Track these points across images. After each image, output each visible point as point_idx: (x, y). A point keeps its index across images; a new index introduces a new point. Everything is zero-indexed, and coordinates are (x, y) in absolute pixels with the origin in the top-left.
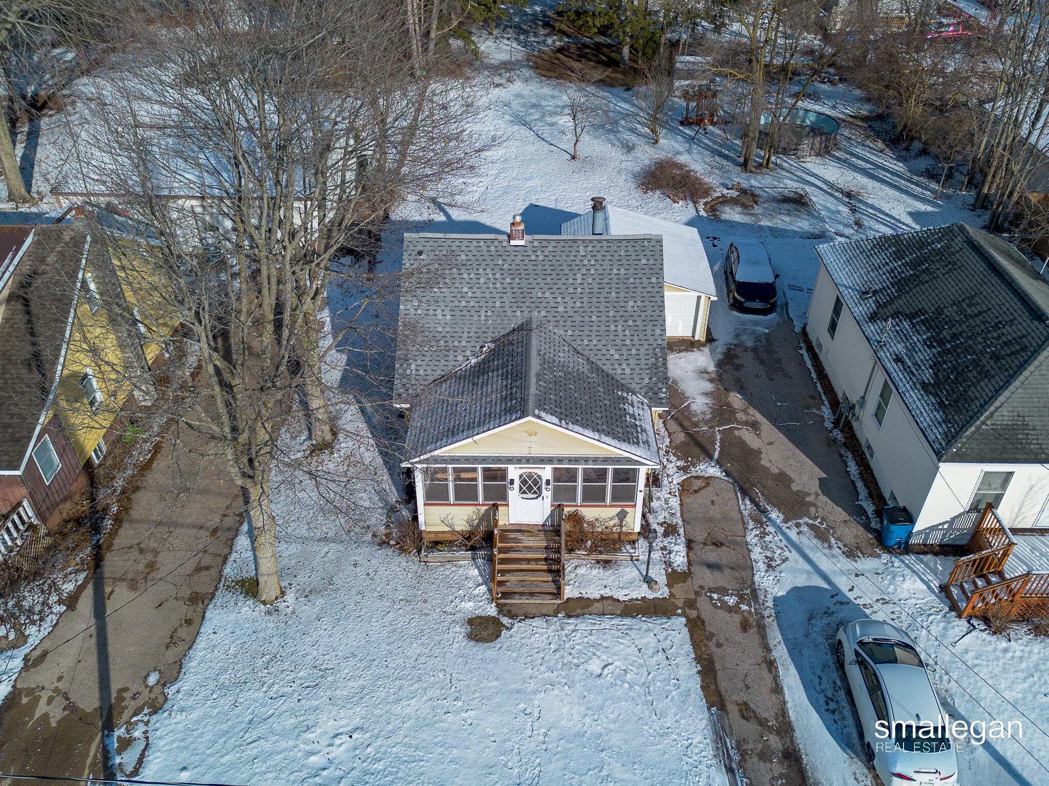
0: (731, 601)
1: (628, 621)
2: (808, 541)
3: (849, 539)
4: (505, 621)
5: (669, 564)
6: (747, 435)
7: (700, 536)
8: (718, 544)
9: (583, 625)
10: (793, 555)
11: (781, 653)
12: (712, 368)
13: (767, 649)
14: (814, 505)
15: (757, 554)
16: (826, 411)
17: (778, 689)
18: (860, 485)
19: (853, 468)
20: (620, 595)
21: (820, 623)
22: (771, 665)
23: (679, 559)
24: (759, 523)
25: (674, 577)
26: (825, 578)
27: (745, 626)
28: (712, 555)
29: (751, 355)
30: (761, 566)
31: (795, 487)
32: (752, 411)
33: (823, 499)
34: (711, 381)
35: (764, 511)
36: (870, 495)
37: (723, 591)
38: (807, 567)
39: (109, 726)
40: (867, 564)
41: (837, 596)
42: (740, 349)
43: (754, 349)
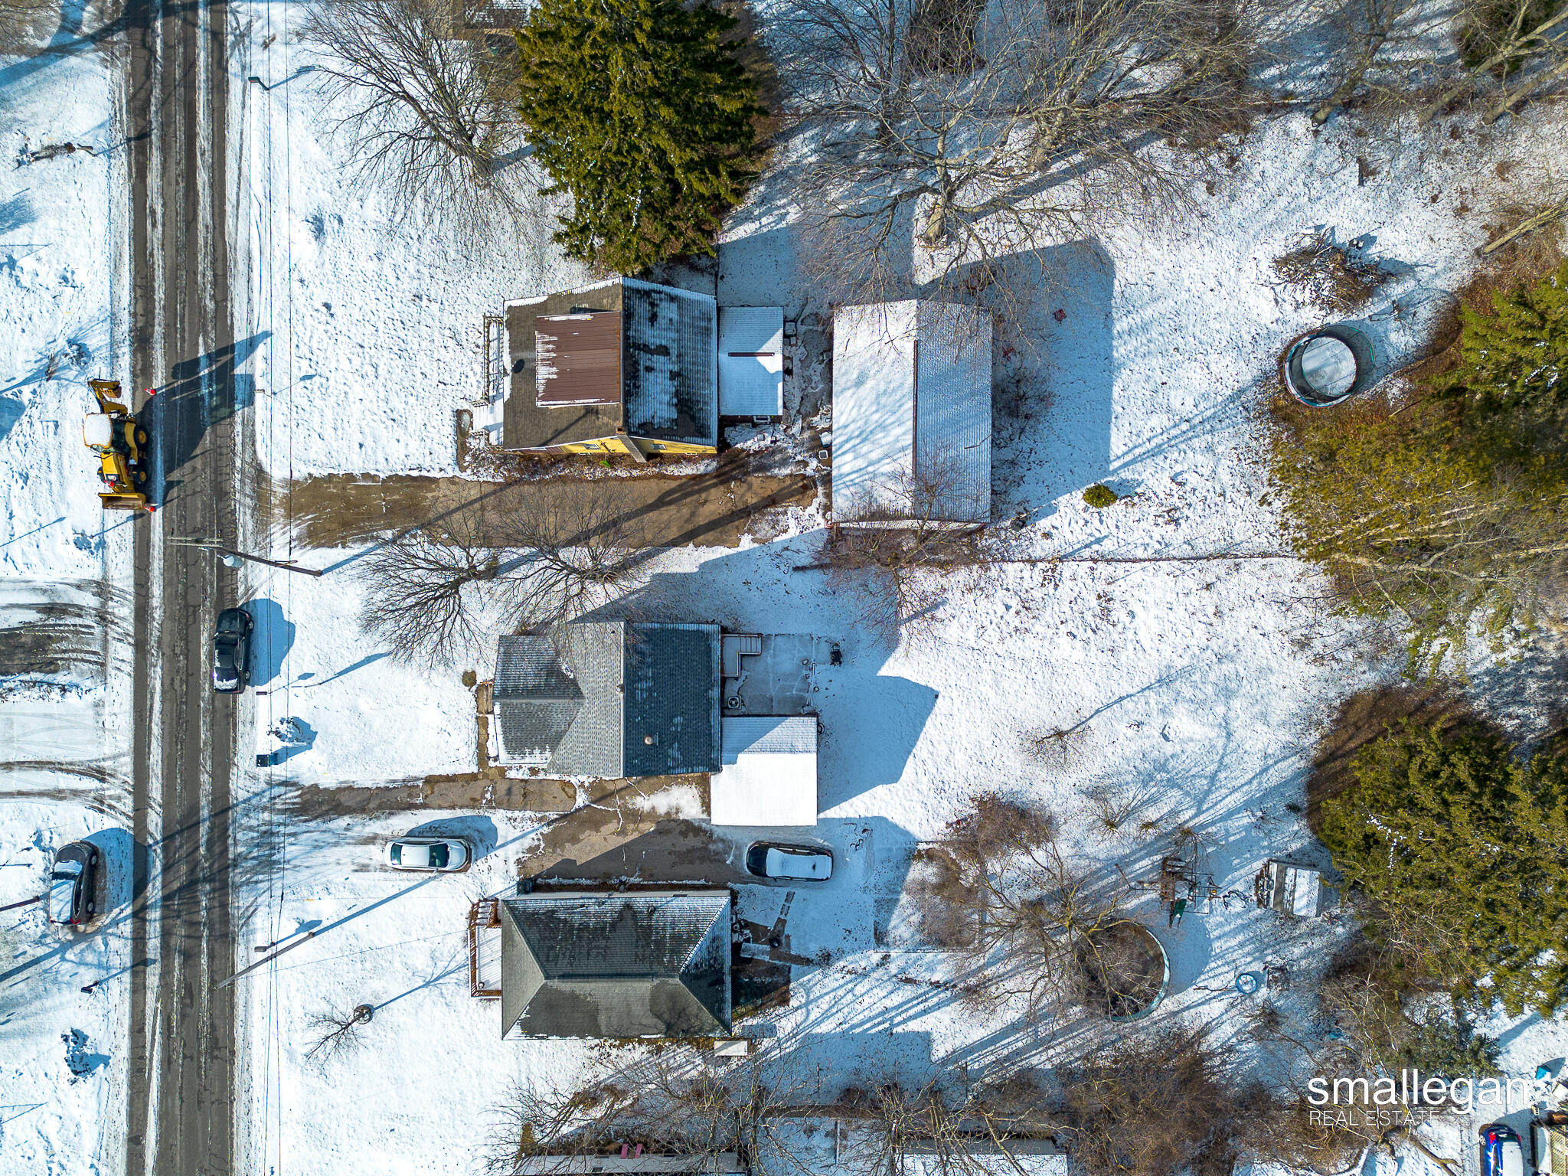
0: (488, 796)
1: (474, 746)
2: (527, 842)
3: (530, 864)
4: (474, 688)
5: (510, 769)
6: (613, 826)
7: (530, 788)
8: (525, 795)
9: (472, 724)
10: (518, 833)
11: (459, 813)
12: (681, 817)
13: (461, 807)
14: (554, 852)
15: (517, 814)
16: (635, 880)
17: (440, 807)
18: (571, 882)
19: (583, 881)
20: (489, 744)
21: (476, 835)
22: (453, 807)
23: (512, 774)
24: (540, 820)
25: (502, 771)
26: (503, 845)
27: (474, 800)
28: (517, 792)
29: (699, 845)
30: (510, 815)
31: (567, 845)
32: (636, 835)
33: (560, 859)
34: (668, 813)
35: (549, 824)
36: (563, 885)
37: (494, 793)
38: (510, 838)
40: (513, 869)
41: (491, 847)
42: (705, 839)
43: (705, 849)
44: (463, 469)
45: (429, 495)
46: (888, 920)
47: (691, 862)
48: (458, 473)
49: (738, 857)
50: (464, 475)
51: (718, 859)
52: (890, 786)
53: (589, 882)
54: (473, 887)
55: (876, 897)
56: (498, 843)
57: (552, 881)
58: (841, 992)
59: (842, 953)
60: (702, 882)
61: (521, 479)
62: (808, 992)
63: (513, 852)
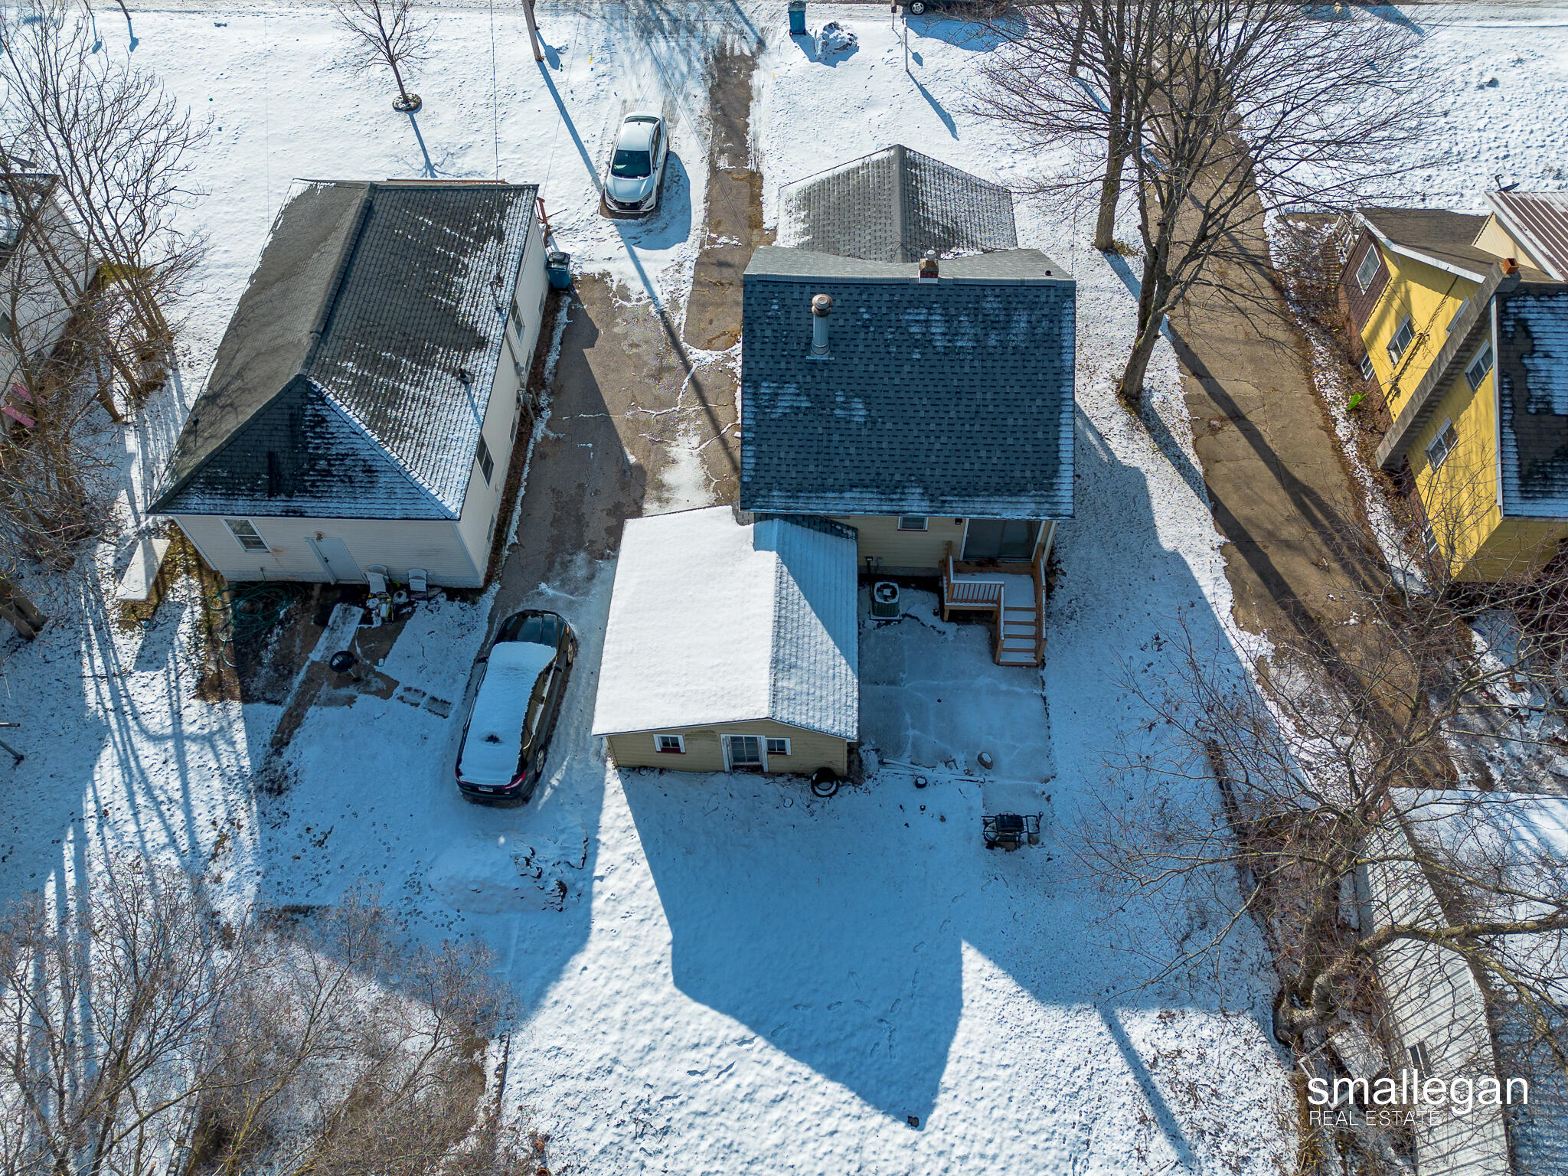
0: (723, 239)
2: (635, 287)
3: (598, 288)
10: (653, 274)
15: (688, 273)
16: (540, 430)
17: (710, 187)
18: (557, 340)
26: (634, 256)
30: (687, 264)
33: (600, 326)
38: (645, 265)
40: (594, 268)
41: (632, 241)
51: (552, 566)
52: (666, 967)
53: (551, 362)
54: (574, 219)
55: (389, 915)
56: (639, 252)
57: (563, 317)
58: (178, 818)
59: (270, 822)
60: (512, 538)
62: (208, 740)
63: (622, 270)
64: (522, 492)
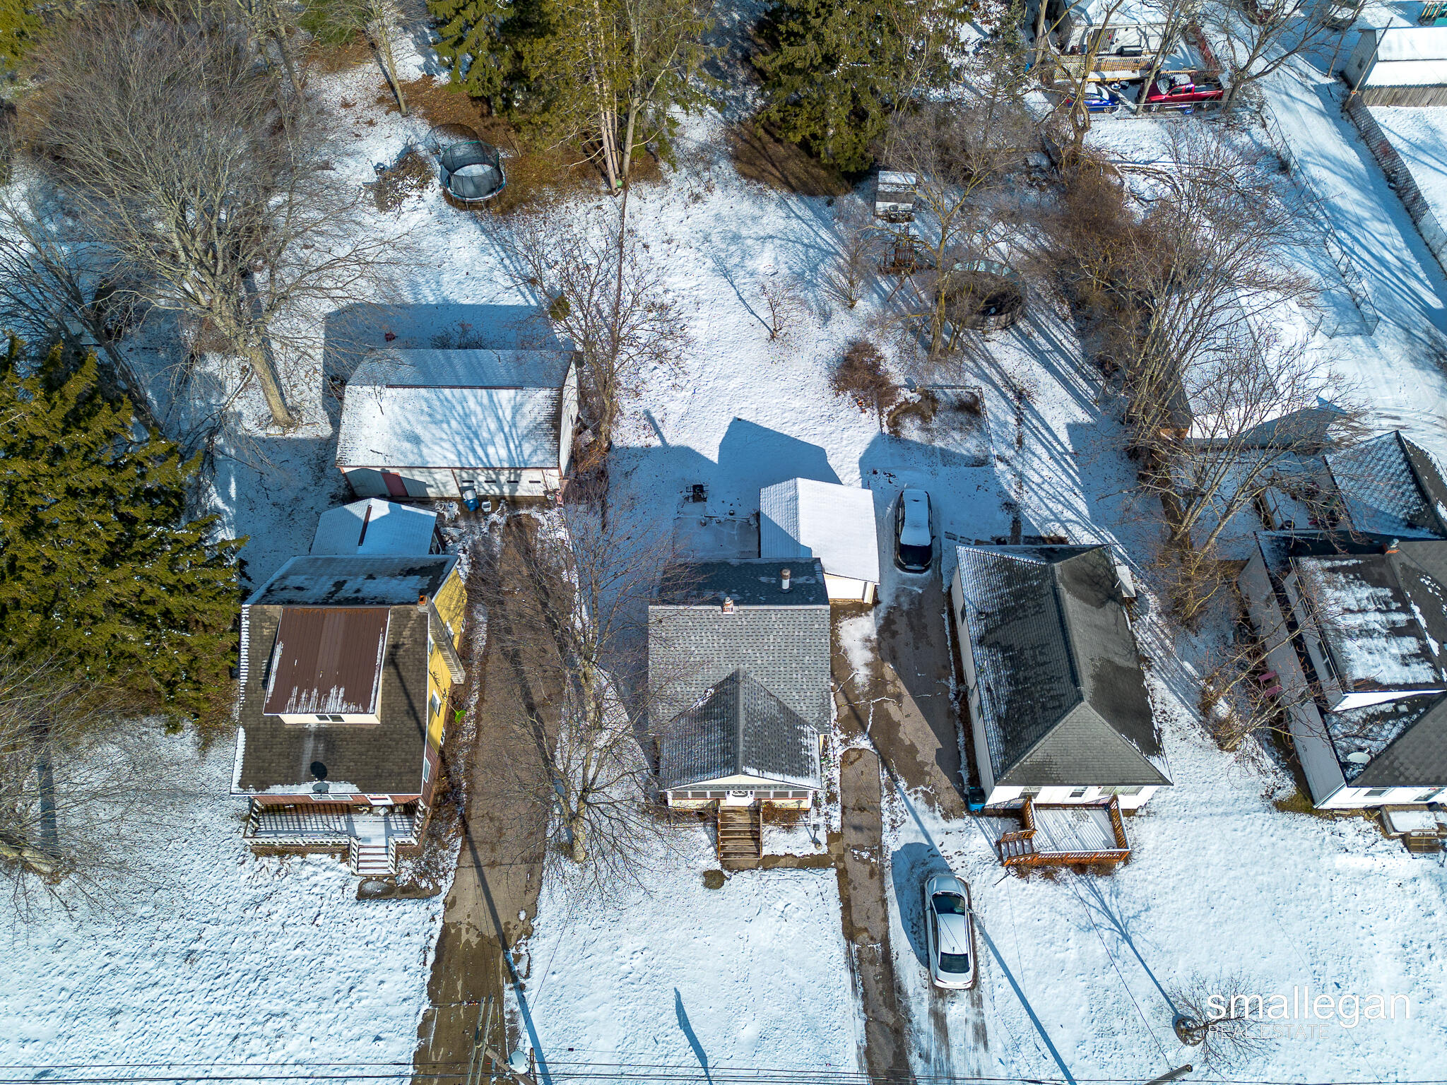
0: (865, 855)
1: (801, 873)
2: (921, 806)
3: (948, 804)
4: (726, 873)
5: (829, 827)
6: (892, 708)
7: (851, 804)
8: (862, 809)
9: (773, 875)
10: (909, 818)
11: (891, 893)
12: (874, 636)
13: (883, 891)
14: (929, 774)
15: (886, 818)
16: (952, 683)
17: (886, 919)
18: (963, 755)
19: (961, 740)
20: (797, 853)
21: (918, 871)
22: (884, 902)
23: (836, 824)
24: (891, 790)
25: (833, 837)
26: (927, 836)
27: (872, 874)
28: (857, 818)
29: (905, 619)
30: (888, 828)
31: (919, 758)
32: (899, 683)
33: (937, 768)
34: (872, 650)
35: (895, 780)
36: (969, 764)
37: (861, 848)
38: (917, 827)
39: (506, 948)
40: (957, 824)
41: (931, 851)
42: (898, 614)
43: (908, 613)
44: (438, 890)
45: (464, 937)
46: (962, 455)
47: (925, 627)
48: (442, 897)
49: (914, 583)
50: (445, 889)
51: (918, 603)
52: (828, 454)
53: (961, 734)
54: (986, 874)
55: (940, 465)
56: (926, 842)
57: (965, 775)
58: (1043, 494)
59: (1002, 493)
60: (945, 616)
61: (462, 816)
62: (1047, 520)
63: (934, 824)
64: (949, 643)
